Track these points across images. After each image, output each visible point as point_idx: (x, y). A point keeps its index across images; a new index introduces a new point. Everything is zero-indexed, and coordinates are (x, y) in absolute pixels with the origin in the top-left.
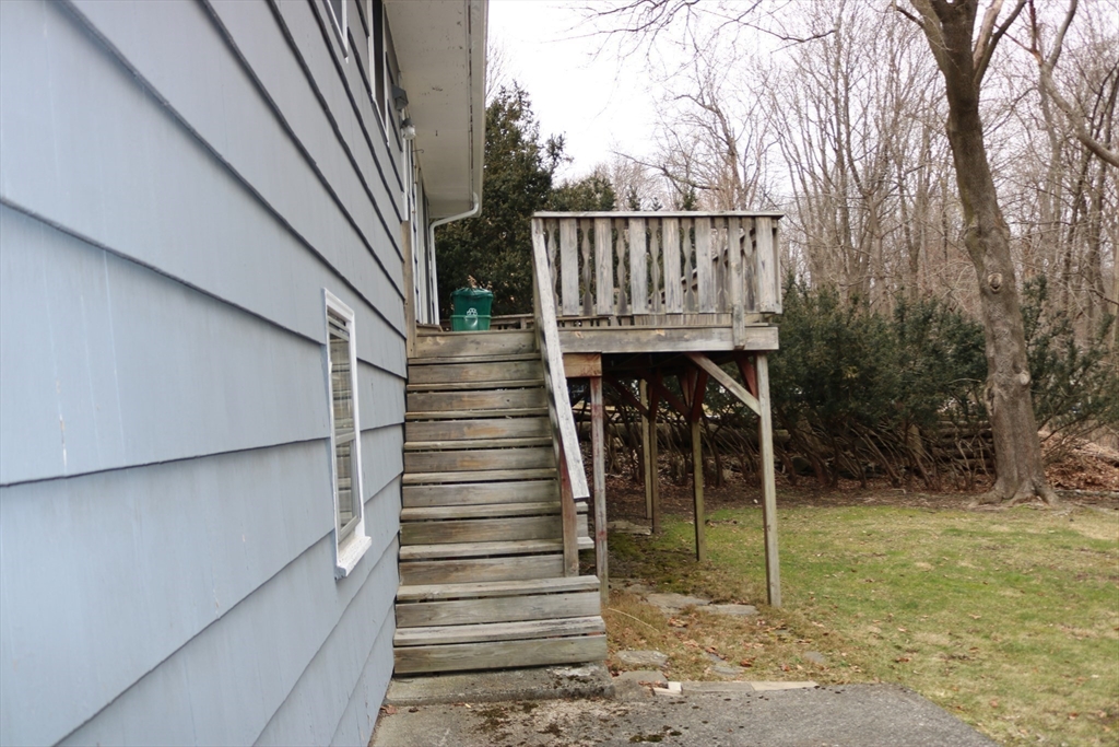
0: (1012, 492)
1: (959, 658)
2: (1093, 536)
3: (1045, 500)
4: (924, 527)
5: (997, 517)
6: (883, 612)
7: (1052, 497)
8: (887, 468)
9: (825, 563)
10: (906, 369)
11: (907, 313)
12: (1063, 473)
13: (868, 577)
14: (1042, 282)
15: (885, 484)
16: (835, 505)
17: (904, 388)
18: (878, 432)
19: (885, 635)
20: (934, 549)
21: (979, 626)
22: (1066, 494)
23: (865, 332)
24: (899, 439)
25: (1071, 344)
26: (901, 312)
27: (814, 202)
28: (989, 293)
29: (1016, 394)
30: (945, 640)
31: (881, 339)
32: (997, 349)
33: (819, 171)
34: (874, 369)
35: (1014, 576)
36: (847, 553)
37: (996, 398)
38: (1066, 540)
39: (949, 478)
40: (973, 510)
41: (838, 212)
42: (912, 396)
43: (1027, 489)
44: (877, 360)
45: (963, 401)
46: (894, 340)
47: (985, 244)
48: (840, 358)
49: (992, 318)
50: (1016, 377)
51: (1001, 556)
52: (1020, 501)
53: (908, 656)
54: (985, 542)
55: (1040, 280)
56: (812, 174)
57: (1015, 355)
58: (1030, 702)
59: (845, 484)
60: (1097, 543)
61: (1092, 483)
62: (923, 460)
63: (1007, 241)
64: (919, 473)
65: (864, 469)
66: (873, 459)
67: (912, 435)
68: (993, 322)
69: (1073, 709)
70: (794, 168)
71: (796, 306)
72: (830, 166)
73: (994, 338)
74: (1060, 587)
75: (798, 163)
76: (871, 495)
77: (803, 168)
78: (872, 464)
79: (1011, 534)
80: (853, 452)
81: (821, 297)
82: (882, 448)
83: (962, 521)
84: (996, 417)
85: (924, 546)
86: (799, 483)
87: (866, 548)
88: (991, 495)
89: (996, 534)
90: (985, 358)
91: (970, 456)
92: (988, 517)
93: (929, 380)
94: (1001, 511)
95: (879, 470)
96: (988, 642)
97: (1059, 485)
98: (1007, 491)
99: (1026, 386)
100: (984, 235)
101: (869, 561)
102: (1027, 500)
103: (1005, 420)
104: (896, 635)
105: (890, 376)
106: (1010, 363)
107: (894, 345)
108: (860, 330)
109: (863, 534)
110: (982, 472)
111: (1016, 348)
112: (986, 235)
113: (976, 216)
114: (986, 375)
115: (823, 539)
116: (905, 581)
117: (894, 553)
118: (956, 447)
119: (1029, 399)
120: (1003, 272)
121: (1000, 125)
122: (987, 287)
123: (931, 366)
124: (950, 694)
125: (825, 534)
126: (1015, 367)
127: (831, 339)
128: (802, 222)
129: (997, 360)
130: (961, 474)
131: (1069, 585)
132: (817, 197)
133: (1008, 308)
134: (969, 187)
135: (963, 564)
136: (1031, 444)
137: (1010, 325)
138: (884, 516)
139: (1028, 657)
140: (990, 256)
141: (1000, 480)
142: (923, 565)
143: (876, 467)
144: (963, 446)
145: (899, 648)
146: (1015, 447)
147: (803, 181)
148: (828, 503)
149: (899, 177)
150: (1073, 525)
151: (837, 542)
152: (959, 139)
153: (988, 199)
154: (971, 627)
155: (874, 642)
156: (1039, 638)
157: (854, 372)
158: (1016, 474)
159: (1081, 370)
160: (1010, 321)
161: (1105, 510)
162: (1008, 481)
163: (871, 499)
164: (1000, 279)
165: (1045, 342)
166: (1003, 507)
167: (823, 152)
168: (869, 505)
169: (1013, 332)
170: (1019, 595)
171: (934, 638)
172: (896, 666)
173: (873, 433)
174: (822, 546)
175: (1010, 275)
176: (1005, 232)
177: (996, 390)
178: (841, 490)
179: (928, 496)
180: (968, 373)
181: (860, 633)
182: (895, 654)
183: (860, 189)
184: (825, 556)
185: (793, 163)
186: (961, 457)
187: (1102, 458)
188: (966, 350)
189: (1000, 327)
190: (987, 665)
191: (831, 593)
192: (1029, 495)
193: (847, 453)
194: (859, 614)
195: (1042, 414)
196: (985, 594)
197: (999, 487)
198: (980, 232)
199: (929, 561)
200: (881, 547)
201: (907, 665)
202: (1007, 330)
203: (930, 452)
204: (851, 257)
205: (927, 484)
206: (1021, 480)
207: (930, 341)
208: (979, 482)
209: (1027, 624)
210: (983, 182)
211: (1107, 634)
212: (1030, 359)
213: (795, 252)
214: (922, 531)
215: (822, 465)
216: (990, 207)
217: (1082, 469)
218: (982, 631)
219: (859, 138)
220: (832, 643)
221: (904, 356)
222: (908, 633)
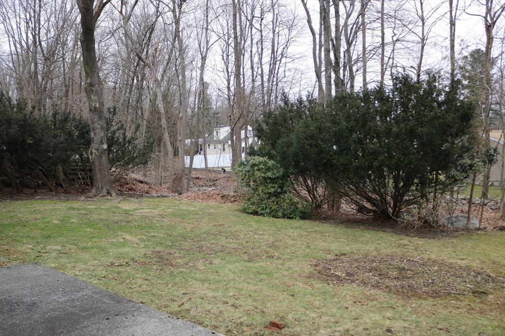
0: (99, 193)
1: (64, 253)
2: (125, 208)
3: (111, 196)
4: (60, 207)
5: (91, 203)
6: (35, 240)
7: (114, 194)
8: (47, 184)
9: (12, 224)
10: (56, 140)
11: (58, 116)
12: (121, 185)
13: (31, 228)
14: (115, 108)
15: (46, 191)
16: (21, 200)
17: (54, 148)
18: (43, 168)
19: (34, 248)
20: (62, 215)
21: (74, 242)
22: (120, 193)
23: (38, 122)
24: (52, 170)
25: (124, 134)
26: (54, 115)
27: (20, 57)
28: (93, 110)
29: (101, 153)
30: (59, 248)
31: (45, 126)
32: (95, 134)
33: (24, 44)
34: (40, 140)
35: (92, 224)
36: (23, 219)
37: (93, 154)
38: (114, 210)
39: (75, 188)
40: (83, 200)
41: (33, 64)
42: (58, 152)
43: (105, 191)
44: (43, 135)
45: (81, 155)
46: (51, 127)
47: (93, 90)
48: (25, 134)
49: (94, 121)
50: (102, 146)
51: (88, 217)
52: (102, 196)
53: (43, 254)
54: (83, 212)
55: (114, 107)
56: (21, 44)
57: (102, 137)
58: (85, 263)
59: (25, 190)
60: (126, 210)
61: (131, 189)
62: (63, 180)
63: (101, 90)
64: (61, 186)
65: (36, 184)
66: (41, 180)
67: (59, 169)
68: (94, 123)
69: (100, 264)
70: (11, 39)
71: (5, 107)
72: (30, 42)
73: (94, 129)
74: (108, 226)
75: (13, 37)
76: (39, 195)
77: (15, 40)
78: (40, 182)
79: (94, 209)
80: (31, 176)
81: (18, 104)
82: (45, 175)
83: (75, 205)
84: (93, 162)
85: (58, 215)
86: (3, 191)
87: (33, 216)
88: (90, 194)
89: (89, 209)
90: (90, 138)
91: (83, 179)
92: (88, 203)
93: (66, 145)
94: (94, 200)
95: (44, 184)
96: (76, 247)
97: (119, 190)
98: (97, 193)
99: (105, 150)
100: (93, 86)
101: (33, 221)
102: (105, 196)
103: (97, 164)
104: (39, 248)
105: (48, 143)
106: (100, 140)
107: (51, 129)
108: (35, 122)
109: (31, 211)
110: (89, 185)
111: (102, 134)
112: (93, 87)
113: (90, 78)
114: (90, 145)
115: (12, 214)
116: (48, 228)
117: (44, 218)
118: (77, 174)
119: (107, 155)
120: (99, 103)
121: (108, 39)
122: (92, 108)
123: (67, 140)
124: (57, 265)
125: (14, 212)
126: (101, 142)
127: (21, 125)
128: (14, 66)
129: (95, 139)
130: (80, 186)
131: (112, 225)
132: (22, 56)
133: (100, 118)
134: (88, 65)
135: (73, 220)
136: (106, 173)
137: (100, 125)
138: (43, 204)
139: (90, 250)
140: (94, 95)
141: (94, 188)
142: (56, 222)
143: (42, 183)
144: (81, 174)
145: (40, 252)
146: (100, 175)
147: (15, 46)
148: (17, 199)
149: (63, 54)
150: (119, 205)
151: (19, 215)
152: (85, 44)
153: (95, 71)
154: (71, 243)
155: (29, 251)
156: (96, 244)
157: (31, 140)
158: (100, 186)
159: (127, 144)
160: (100, 123)
161: (133, 199)
162: (97, 188)
163: (38, 197)
164: (97, 105)
165: (114, 132)
166: (95, 199)
167: (27, 34)
168: (37, 199)
169: (101, 127)
170: (92, 230)
171: (55, 247)
172: (37, 258)
173: (41, 168)
174: (12, 217)
175: (102, 104)
176: (101, 86)
177: (94, 151)
178: (24, 193)
179: (64, 195)
180: (83, 143)
181: (23, 248)
182: (37, 254)
183: (43, 56)
184: (12, 221)
185: (10, 36)
186: (80, 179)
187: (135, 180)
188: (83, 133)
189: (96, 125)
190: (74, 254)
191: (13, 235)
192: (105, 194)
193: (28, 177)
194: (24, 241)
195: (112, 162)
196: (79, 231)
197: (94, 191)
198: (91, 85)
199: (59, 220)
200: (39, 216)
201: (42, 258)
202: (99, 127)
203: (67, 177)
204: (37, 87)
205: (64, 190)
206: (102, 188)
207: (67, 129)
208: (87, 189)
209: (92, 239)
210: (94, 64)
211: (120, 240)
212: (108, 139)
213: (10, 81)
214: (58, 209)
215: (16, 182)
216: (95, 75)
217: (128, 184)
218: (75, 243)
219: (45, 31)
220: (10, 253)
221: (56, 134)
222: (45, 247)
